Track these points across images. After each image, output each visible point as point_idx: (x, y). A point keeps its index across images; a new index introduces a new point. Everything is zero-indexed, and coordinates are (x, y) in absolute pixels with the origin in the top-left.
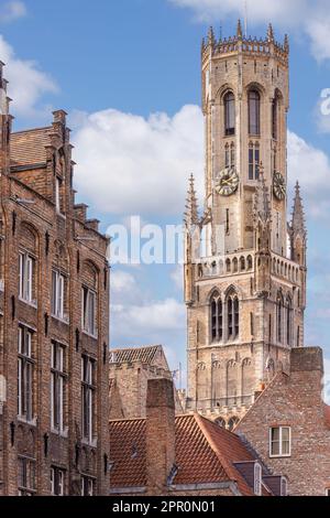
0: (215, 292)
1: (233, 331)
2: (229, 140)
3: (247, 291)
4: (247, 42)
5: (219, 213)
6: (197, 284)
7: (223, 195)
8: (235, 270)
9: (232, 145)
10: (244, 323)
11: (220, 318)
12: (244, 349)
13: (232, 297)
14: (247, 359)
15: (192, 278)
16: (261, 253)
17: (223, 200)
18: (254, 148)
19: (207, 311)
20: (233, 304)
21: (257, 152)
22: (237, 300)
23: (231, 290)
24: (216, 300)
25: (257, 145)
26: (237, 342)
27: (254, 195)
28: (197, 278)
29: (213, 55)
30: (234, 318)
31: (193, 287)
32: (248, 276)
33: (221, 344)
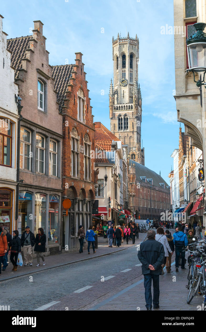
0: (120, 115)
1: (126, 127)
2: (124, 69)
3: (131, 116)
4: (130, 39)
5: (120, 91)
6: (114, 112)
7: (123, 86)
8: (127, 109)
9: (125, 71)
10: (130, 125)
11: (122, 123)
12: (130, 133)
13: (126, 117)
14: (131, 136)
15: (113, 111)
16: (136, 105)
17: (122, 87)
18: (131, 73)
19: (117, 121)
20: (126, 119)
21: (132, 74)
22: (127, 119)
23: (125, 115)
24: (120, 118)
25: (132, 72)
26: (128, 131)
27: (132, 87)
28: (114, 111)
29: (119, 42)
30: (126, 124)
31: (113, 113)
32: (132, 111)
33: (122, 131)
